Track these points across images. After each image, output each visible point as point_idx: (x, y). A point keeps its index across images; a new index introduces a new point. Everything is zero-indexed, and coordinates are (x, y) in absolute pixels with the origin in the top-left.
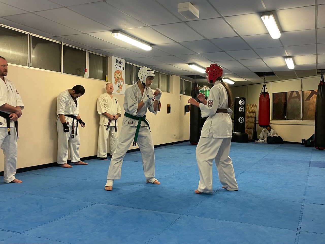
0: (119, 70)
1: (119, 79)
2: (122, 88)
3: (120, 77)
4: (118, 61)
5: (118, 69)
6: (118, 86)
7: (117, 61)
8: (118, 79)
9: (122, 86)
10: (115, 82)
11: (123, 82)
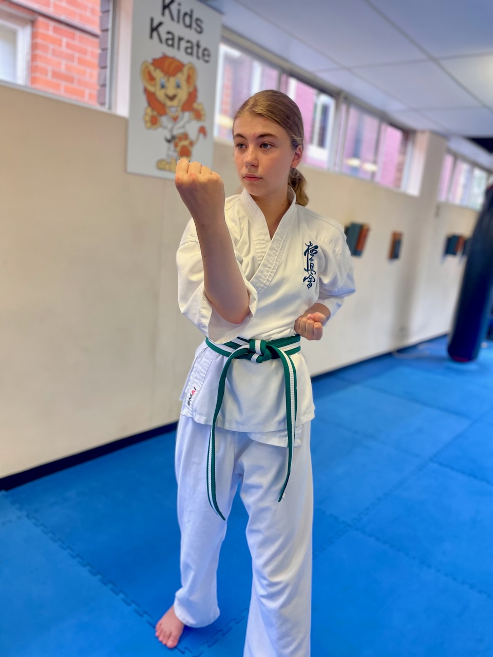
0: (180, 55)
1: (175, 103)
3: (183, 95)
4: (174, 9)
5: (169, 51)
6: (169, 141)
7: (166, 6)
8: (169, 103)
9: (192, 144)
10: (148, 118)
11: (202, 124)
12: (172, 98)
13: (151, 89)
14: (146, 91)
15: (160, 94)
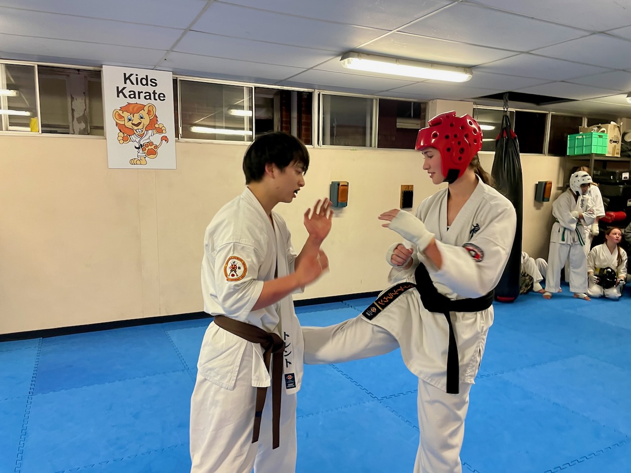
0: (142, 101)
1: (140, 127)
2: (159, 151)
3: (146, 121)
4: (133, 78)
5: (133, 101)
6: (138, 148)
7: (126, 78)
8: (135, 128)
9: (156, 147)
10: (120, 138)
11: (163, 135)
12: (138, 125)
13: (121, 123)
14: (117, 124)
15: (128, 124)
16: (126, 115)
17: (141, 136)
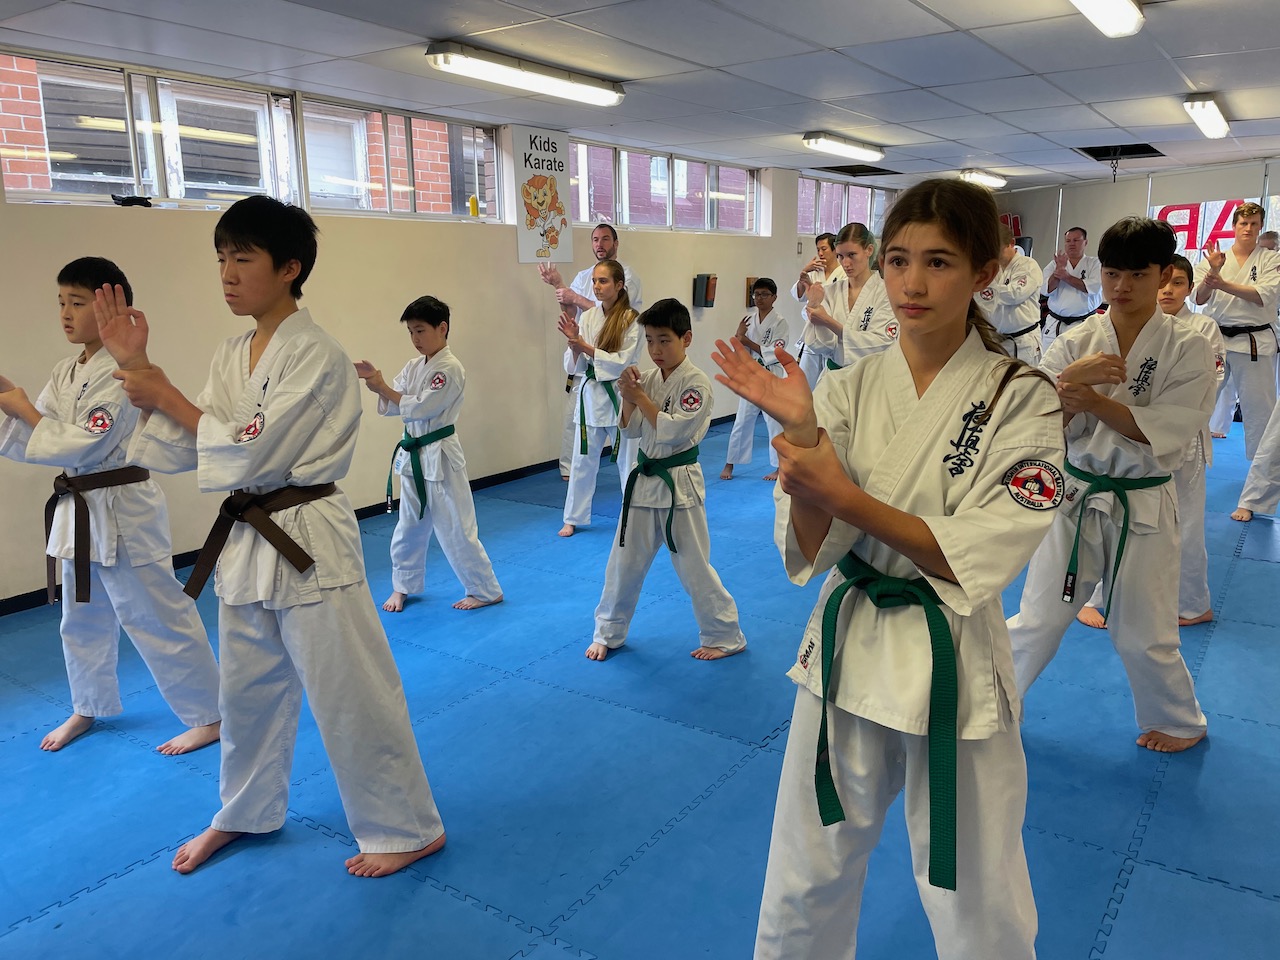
2: (560, 238)
3: (548, 200)
4: (538, 142)
5: (538, 172)
6: (543, 235)
7: (532, 142)
8: (540, 208)
9: (558, 234)
10: (528, 222)
11: (563, 217)
12: (541, 204)
13: (529, 201)
14: (525, 203)
15: (534, 203)
16: (532, 190)
17: (545, 219)
